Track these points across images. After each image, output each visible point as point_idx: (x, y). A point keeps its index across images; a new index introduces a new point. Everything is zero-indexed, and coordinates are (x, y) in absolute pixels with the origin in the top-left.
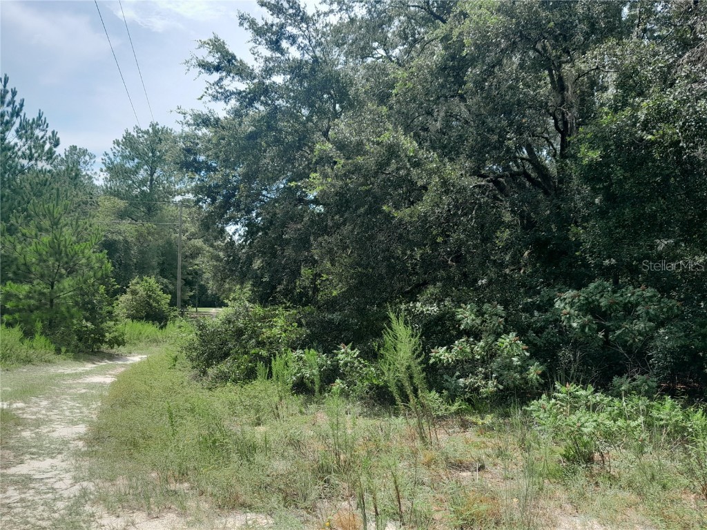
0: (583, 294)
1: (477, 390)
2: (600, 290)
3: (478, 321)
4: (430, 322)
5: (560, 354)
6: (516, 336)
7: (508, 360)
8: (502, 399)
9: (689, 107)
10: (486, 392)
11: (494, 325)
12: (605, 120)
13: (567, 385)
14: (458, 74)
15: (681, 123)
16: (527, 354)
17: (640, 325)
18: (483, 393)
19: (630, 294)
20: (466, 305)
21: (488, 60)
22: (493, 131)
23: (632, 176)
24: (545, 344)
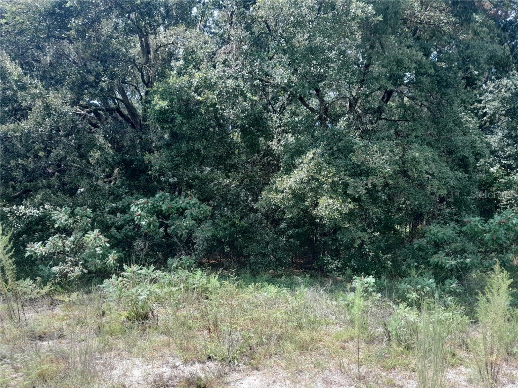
0: (151, 201)
1: (65, 275)
2: (163, 199)
3: (71, 221)
4: (31, 222)
5: (135, 244)
6: (99, 232)
7: (92, 250)
8: (89, 280)
9: (222, 82)
10: (73, 276)
11: (83, 224)
12: (172, 80)
13: (132, 266)
14: (64, 21)
15: (217, 92)
16: (108, 245)
17: (187, 223)
18: (70, 277)
19: (182, 202)
20: (61, 208)
21: (90, 16)
22: (91, 73)
23: (188, 122)
24: (123, 237)
